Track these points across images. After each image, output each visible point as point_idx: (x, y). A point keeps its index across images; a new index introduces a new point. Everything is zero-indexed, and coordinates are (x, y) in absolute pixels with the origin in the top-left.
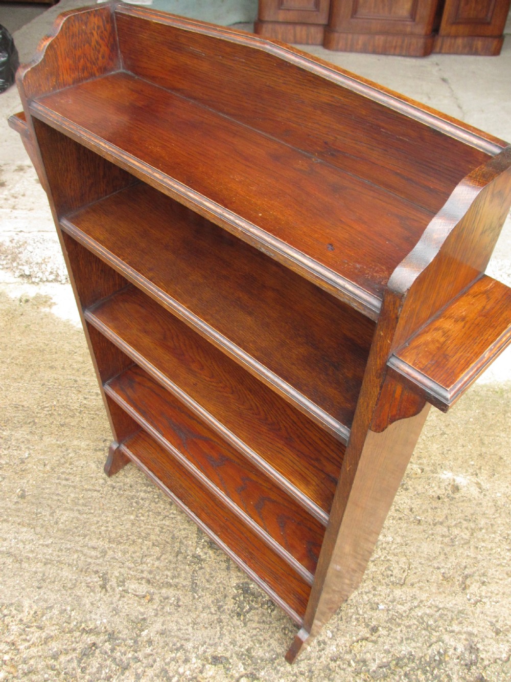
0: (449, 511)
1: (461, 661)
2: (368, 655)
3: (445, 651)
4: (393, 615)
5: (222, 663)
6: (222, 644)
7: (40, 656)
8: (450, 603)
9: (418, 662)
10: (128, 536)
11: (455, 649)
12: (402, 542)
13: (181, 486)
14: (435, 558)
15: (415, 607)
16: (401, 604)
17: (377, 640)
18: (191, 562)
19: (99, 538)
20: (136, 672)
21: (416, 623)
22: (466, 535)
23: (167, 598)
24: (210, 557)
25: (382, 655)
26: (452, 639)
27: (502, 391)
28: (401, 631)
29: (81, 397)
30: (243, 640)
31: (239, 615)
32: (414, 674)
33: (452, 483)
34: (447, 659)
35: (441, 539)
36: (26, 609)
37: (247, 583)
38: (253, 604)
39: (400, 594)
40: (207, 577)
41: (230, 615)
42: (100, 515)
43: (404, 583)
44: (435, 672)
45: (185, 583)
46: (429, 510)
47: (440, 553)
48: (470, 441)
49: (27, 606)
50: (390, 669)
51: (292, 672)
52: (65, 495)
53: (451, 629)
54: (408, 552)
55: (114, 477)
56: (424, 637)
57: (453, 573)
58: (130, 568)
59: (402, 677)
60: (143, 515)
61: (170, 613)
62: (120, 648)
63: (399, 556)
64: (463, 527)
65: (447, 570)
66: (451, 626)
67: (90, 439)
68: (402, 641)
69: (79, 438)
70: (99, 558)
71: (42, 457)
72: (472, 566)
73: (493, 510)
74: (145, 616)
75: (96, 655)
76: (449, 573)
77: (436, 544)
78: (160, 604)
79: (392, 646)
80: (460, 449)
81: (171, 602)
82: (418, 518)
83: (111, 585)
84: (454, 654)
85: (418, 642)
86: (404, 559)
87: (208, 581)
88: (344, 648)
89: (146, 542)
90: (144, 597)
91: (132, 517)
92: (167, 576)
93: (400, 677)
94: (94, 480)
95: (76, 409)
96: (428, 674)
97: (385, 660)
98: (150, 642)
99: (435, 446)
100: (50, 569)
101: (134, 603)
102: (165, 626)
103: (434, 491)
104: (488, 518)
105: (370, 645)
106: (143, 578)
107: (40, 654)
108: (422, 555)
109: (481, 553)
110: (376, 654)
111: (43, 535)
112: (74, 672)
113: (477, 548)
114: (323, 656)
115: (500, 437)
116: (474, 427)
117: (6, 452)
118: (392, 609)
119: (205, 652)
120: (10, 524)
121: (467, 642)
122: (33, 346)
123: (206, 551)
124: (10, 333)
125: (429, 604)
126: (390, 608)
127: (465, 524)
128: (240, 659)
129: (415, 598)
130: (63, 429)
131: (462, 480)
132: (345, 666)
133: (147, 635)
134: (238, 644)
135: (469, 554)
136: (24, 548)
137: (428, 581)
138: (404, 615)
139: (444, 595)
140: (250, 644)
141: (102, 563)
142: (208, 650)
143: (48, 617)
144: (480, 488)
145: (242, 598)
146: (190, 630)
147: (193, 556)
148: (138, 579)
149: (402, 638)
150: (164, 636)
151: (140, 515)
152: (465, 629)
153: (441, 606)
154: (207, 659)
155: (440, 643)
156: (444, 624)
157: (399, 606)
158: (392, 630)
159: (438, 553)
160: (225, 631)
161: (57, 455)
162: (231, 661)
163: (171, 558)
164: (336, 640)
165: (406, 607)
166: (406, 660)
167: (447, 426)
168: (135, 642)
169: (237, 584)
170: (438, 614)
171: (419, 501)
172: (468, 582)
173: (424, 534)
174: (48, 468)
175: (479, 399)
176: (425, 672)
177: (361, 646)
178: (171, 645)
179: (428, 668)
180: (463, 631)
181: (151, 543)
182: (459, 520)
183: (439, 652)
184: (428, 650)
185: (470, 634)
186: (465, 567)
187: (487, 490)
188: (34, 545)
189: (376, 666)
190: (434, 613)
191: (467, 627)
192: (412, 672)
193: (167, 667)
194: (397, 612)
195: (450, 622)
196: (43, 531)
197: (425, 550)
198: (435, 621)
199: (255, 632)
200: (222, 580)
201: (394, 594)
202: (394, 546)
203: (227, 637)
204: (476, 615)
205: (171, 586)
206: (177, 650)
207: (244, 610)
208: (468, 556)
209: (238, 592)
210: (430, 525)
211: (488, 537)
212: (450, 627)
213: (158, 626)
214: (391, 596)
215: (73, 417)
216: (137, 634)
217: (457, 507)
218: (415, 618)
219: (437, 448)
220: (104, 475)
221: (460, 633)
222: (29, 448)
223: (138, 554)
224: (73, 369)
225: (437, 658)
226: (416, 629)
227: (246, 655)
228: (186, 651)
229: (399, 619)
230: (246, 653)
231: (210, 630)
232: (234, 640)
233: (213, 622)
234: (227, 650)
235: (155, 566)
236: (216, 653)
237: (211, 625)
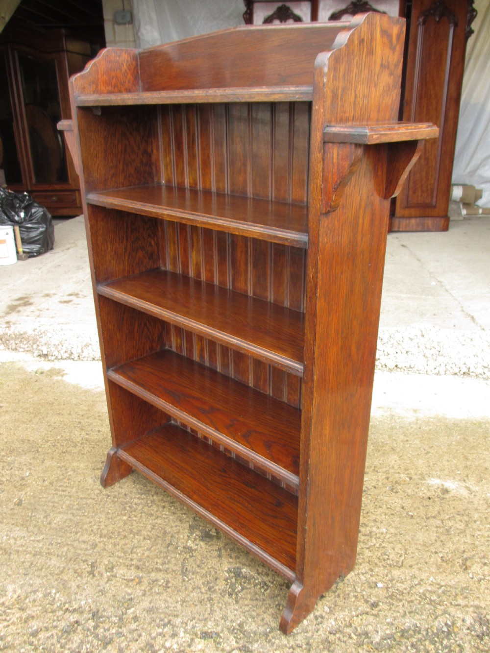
0: (441, 508)
1: (471, 631)
2: (370, 627)
3: (453, 623)
4: (393, 592)
5: (212, 637)
6: (213, 619)
7: (19, 633)
8: (452, 581)
9: (424, 633)
10: (119, 532)
11: (463, 620)
12: (396, 532)
13: (174, 476)
14: (432, 544)
15: (416, 585)
16: (400, 582)
17: (378, 614)
18: (182, 551)
19: (91, 534)
20: (119, 646)
21: (419, 598)
22: (461, 526)
23: (157, 580)
24: (201, 547)
25: (385, 627)
26: (458, 612)
27: (480, 423)
28: (403, 606)
29: (83, 433)
30: (235, 615)
31: (230, 595)
32: (422, 645)
33: (441, 487)
34: (456, 630)
35: (436, 529)
36: (10, 594)
37: (238, 568)
38: (245, 585)
39: (399, 573)
40: (198, 563)
41: (221, 594)
42: (93, 517)
43: (402, 565)
44: (445, 642)
45: (175, 568)
46: (421, 508)
47: (436, 541)
48: (454, 457)
49: (11, 590)
50: (395, 640)
51: (288, 645)
52: (61, 503)
53: (456, 603)
54: (403, 540)
55: (109, 488)
56: (429, 611)
57: (452, 556)
58: (119, 557)
59: (409, 648)
60: (136, 516)
61: (158, 593)
62: (104, 625)
63: (395, 543)
64: (457, 520)
65: (445, 554)
66: (457, 601)
67: (88, 461)
68: (405, 614)
69: (79, 461)
70: (90, 550)
71: (41, 475)
72: (471, 550)
73: (485, 506)
74: (132, 596)
75: (78, 631)
76: (448, 556)
77: (431, 533)
78: (148, 586)
79: (395, 619)
80: (445, 463)
81: (160, 583)
82: (410, 513)
83: (99, 572)
84: (463, 625)
85: (422, 614)
86: (400, 546)
87: (198, 566)
88: (343, 622)
89: (137, 537)
90: (132, 580)
91: (125, 518)
92: (157, 563)
93: (407, 647)
94: (90, 491)
95: (78, 442)
96: (438, 644)
97: (388, 632)
98: (136, 619)
99: (421, 461)
100: (39, 559)
101: (121, 585)
102: (152, 604)
103: (423, 492)
104: (481, 513)
105: (371, 618)
106: (132, 565)
107: (18, 631)
108: (418, 542)
109: (478, 540)
110: (378, 626)
111: (35, 533)
112: (53, 647)
113: (474, 536)
114: (322, 629)
115: (483, 454)
116: (457, 448)
117: (7, 472)
118: (392, 587)
119: (194, 627)
120: (4, 524)
121: (475, 615)
122: (43, 401)
123: (197, 543)
124: (24, 393)
125: (430, 582)
126: (390, 586)
127: (458, 518)
128: (232, 633)
129: (415, 577)
130: (64, 455)
131: (450, 484)
132: (345, 639)
133: (133, 613)
134: (230, 619)
135: (466, 541)
136: (15, 543)
137: (426, 563)
138: (405, 591)
139: (444, 574)
140: (242, 618)
141: (92, 553)
142: (197, 625)
143: (32, 600)
144: (470, 491)
145: (234, 580)
146: (179, 606)
147: (184, 547)
148: (127, 566)
149: (405, 612)
150: (151, 613)
151: (133, 516)
152: (472, 603)
153: (443, 583)
154: (196, 635)
155: (447, 615)
156: (448, 599)
157: (399, 585)
158: (393, 604)
159: (434, 541)
160: (215, 608)
161: (57, 474)
162: (221, 635)
163: (162, 549)
164: (334, 614)
165: (406, 585)
166: (411, 632)
167: (431, 447)
168: (120, 619)
169: (229, 569)
170: (440, 591)
171: (410, 501)
172: (468, 563)
173: (417, 525)
174: (46, 483)
175: (459, 429)
176: (433, 643)
177: (361, 620)
178: (158, 621)
179: (436, 639)
180: (469, 605)
181: (142, 538)
182: (452, 515)
183: (446, 624)
184: (433, 622)
185: (478, 607)
186: (464, 551)
187: (477, 492)
188: (26, 541)
189: (379, 637)
190: (436, 589)
191: (474, 601)
192: (419, 643)
193: (153, 642)
194: (397, 590)
195: (455, 597)
196: (36, 530)
197: (420, 538)
198: (439, 597)
199: (247, 608)
200: (213, 565)
201: (393, 574)
202: (388, 536)
203: (218, 613)
204: (481, 591)
205: (160, 570)
206: (165, 625)
207: (236, 590)
208: (465, 542)
209: (229, 576)
210: (423, 518)
211: (483, 527)
212: (455, 601)
213: (146, 604)
214: (389, 576)
215: (75, 447)
216: (122, 612)
217: (449, 505)
218: (417, 595)
219: (423, 463)
220: (101, 487)
221: (466, 606)
222: (30, 469)
223: (128, 546)
224: (78, 415)
225: (445, 629)
226: (419, 603)
227: (238, 630)
228: (174, 626)
229: (400, 595)
230: (237, 627)
231: (200, 607)
232: (225, 616)
233: (203, 600)
234: (217, 625)
235: (145, 555)
236: (206, 628)
237: (201, 602)
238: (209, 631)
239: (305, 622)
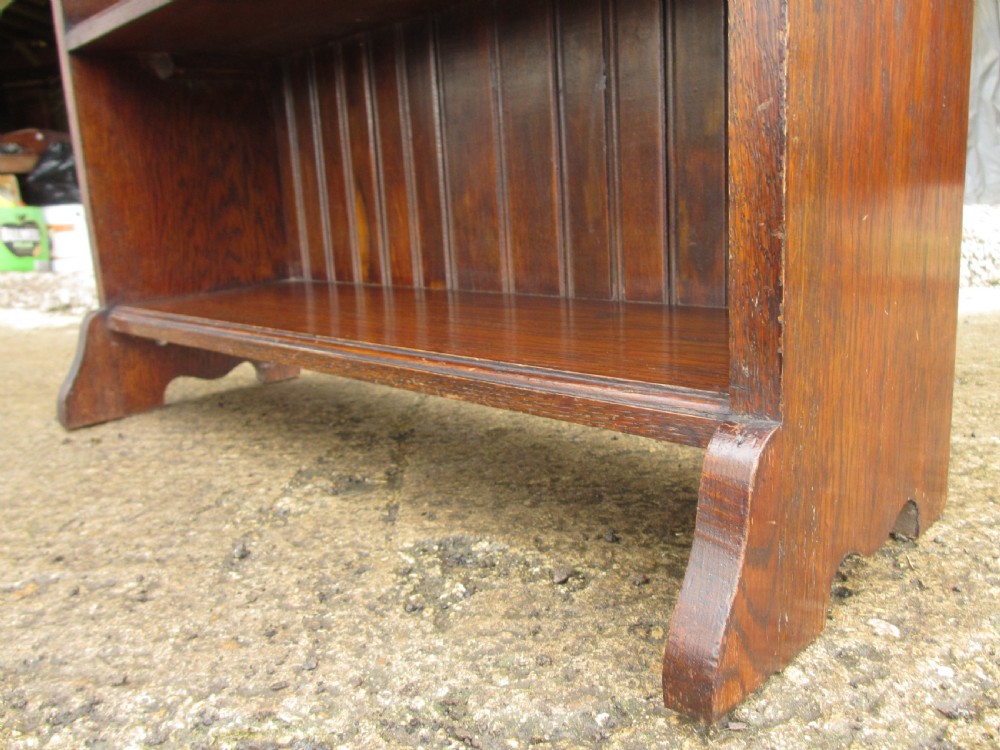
6: (312, 687)
18: (248, 519)
24: (324, 506)
30: (423, 669)
31: (415, 609)
37: (457, 542)
38: (486, 580)
40: (300, 537)
41: (371, 608)
45: (200, 554)
60: (129, 467)
61: (93, 618)
78: (66, 600)
81: (118, 591)
87: (297, 545)
89: (104, 500)
90: (10, 591)
91: (92, 471)
92: (139, 547)
102: (43, 651)
123: (314, 500)
134: (399, 684)
145: (436, 572)
147: (260, 511)
148: (21, 559)
151: (119, 467)
160: (334, 647)
163: (176, 517)
164: (931, 642)
169: (418, 544)
181: (120, 501)
199: (487, 643)
200: (357, 539)
203: (341, 665)
207: (443, 596)
209: (418, 562)
223: (60, 517)
227: (437, 725)
230: (436, 715)
231: (260, 651)
232: (376, 673)
233: (285, 627)
234: (330, 710)
235: (108, 532)
236: (270, 725)
237: (271, 634)
238: (285, 739)
239: (792, 673)
